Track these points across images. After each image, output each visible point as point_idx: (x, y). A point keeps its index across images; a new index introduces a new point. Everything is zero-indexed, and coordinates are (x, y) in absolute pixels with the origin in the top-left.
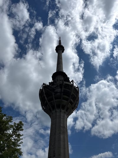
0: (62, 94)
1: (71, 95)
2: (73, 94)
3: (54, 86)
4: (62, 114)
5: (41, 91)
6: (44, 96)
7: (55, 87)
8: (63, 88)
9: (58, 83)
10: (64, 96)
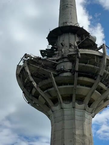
0: (76, 74)
1: (101, 76)
2: (105, 74)
3: (55, 58)
4: (78, 113)
5: (22, 70)
6: (29, 79)
7: (57, 61)
8: (77, 63)
9: (63, 50)
10: (81, 78)
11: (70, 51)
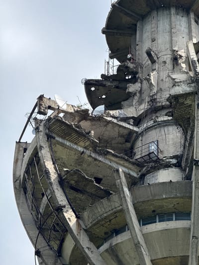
0: (196, 175)
11: (175, 83)
